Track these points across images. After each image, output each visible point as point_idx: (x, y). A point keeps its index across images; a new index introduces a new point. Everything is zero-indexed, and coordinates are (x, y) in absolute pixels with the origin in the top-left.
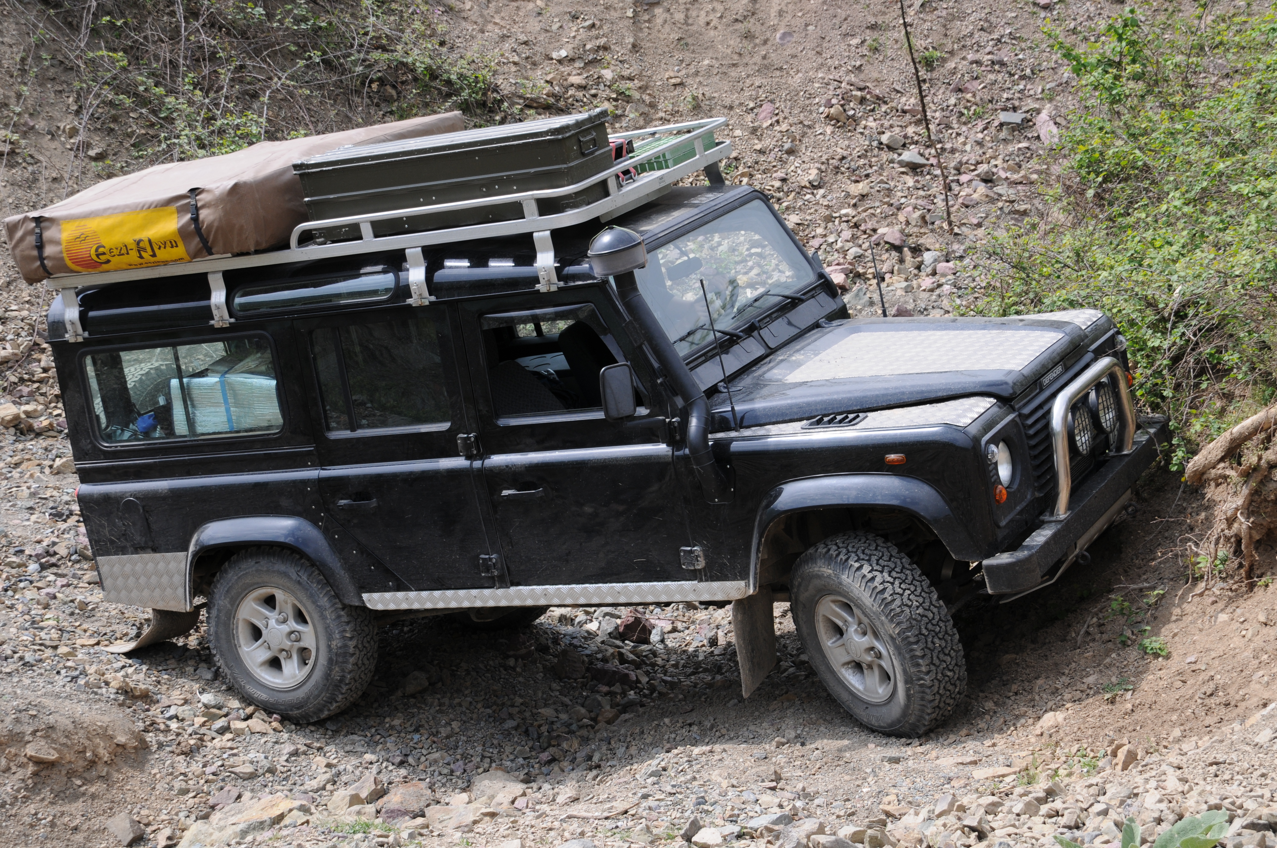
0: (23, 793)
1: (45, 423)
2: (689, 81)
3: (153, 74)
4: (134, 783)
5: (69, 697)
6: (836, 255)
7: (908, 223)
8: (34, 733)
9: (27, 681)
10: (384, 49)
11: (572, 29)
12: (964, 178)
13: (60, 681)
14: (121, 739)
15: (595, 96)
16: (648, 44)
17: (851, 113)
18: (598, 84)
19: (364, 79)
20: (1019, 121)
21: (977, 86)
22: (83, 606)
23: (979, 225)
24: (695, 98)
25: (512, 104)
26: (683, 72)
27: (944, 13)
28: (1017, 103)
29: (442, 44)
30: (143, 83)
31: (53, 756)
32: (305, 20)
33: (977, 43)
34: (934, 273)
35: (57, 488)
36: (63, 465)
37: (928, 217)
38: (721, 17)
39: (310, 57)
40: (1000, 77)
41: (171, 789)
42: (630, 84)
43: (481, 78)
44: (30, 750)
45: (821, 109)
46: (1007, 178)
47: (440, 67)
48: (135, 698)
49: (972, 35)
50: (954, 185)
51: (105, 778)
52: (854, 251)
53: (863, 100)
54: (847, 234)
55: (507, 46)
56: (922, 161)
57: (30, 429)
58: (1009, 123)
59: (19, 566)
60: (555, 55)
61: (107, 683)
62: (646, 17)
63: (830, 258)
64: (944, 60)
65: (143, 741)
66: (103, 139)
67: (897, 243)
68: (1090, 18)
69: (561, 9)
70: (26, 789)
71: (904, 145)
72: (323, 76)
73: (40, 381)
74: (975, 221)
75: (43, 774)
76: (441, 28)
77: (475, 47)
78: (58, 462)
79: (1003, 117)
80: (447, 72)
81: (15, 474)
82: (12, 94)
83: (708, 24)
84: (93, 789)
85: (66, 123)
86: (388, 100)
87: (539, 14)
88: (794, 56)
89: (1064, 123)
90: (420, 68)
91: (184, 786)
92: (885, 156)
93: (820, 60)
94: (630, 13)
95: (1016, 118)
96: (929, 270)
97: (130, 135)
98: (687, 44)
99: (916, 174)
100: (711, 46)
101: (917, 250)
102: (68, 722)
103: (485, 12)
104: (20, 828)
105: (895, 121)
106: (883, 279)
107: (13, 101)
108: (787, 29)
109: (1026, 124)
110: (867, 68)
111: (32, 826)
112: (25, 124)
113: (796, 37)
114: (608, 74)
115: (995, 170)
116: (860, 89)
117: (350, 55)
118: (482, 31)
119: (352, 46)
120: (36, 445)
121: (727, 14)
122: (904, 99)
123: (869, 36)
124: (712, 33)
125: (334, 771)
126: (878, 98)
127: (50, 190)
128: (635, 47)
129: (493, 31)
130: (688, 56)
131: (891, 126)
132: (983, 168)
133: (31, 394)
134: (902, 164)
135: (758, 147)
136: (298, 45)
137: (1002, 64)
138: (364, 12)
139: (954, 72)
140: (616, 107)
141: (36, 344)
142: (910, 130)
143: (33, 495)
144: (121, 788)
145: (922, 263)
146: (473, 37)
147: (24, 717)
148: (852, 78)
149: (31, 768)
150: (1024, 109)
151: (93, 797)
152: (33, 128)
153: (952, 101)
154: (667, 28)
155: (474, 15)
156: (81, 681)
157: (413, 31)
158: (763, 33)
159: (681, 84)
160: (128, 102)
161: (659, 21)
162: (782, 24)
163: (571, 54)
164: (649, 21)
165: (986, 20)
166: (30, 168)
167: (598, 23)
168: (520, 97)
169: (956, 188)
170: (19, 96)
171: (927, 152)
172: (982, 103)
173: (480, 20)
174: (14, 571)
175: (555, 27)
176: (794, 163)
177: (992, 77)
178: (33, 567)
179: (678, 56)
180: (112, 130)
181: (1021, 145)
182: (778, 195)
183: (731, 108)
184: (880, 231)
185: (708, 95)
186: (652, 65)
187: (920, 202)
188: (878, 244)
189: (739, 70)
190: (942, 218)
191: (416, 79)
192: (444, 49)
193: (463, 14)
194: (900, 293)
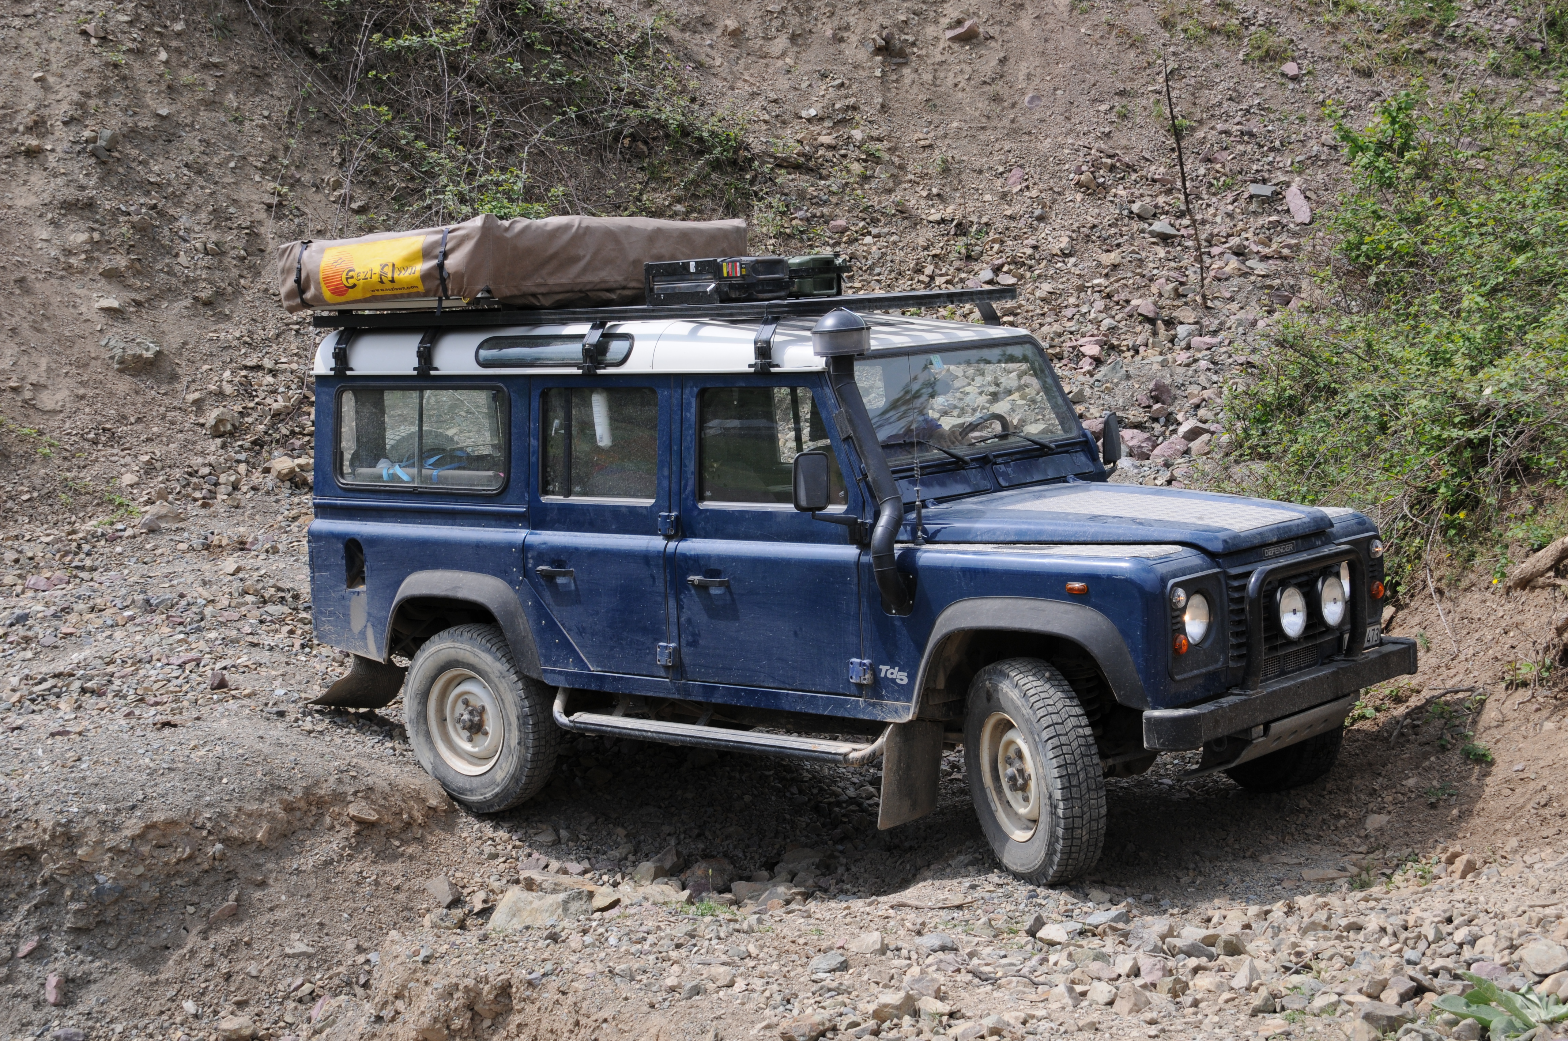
0: (348, 851)
2: (939, 143)
3: (413, 128)
4: (446, 846)
6: (1090, 326)
7: (1161, 295)
8: (355, 793)
10: (637, 105)
11: (821, 88)
12: (1215, 251)
14: (431, 802)
15: (844, 156)
16: (897, 105)
17: (1101, 180)
18: (847, 144)
19: (617, 135)
20: (1269, 194)
21: (1226, 156)
23: (1232, 299)
24: (945, 161)
25: (763, 163)
26: (932, 134)
27: (1193, 81)
28: (1266, 175)
29: (693, 100)
30: (405, 137)
31: (374, 817)
32: (560, 75)
33: (1226, 113)
34: (1188, 347)
37: (1181, 289)
38: (969, 79)
39: (564, 113)
40: (1249, 148)
41: (482, 853)
42: (879, 146)
43: (732, 135)
44: (352, 810)
45: (1071, 176)
46: (1258, 252)
47: (691, 125)
49: (1220, 104)
50: (1205, 257)
51: (420, 840)
52: (1107, 323)
53: (1112, 168)
54: (1100, 304)
55: (757, 103)
56: (1173, 231)
57: (305, 483)
58: (1259, 196)
60: (804, 114)
62: (894, 77)
63: (1083, 329)
64: (1193, 129)
65: (451, 805)
66: (364, 192)
67: (1151, 315)
68: (1338, 91)
69: (810, 67)
70: (350, 848)
71: (1155, 215)
72: (576, 131)
73: (310, 435)
74: (1228, 295)
75: (364, 833)
76: (693, 84)
77: (726, 104)
79: (1253, 189)
80: (698, 129)
82: (280, 146)
83: (956, 85)
84: (410, 850)
85: (330, 176)
86: (640, 156)
87: (789, 72)
88: (1042, 121)
89: (1314, 197)
90: (673, 125)
91: (493, 850)
92: (1135, 225)
93: (1069, 126)
94: (878, 73)
95: (1266, 190)
96: (1183, 344)
97: (391, 189)
98: (935, 106)
99: (1167, 245)
100: (959, 108)
101: (1170, 323)
102: (385, 784)
103: (735, 69)
104: (348, 885)
105: (1145, 190)
106: (1137, 352)
107: (281, 153)
108: (1035, 93)
109: (1277, 197)
110: (1116, 135)
111: (358, 884)
112: (292, 177)
113: (1044, 101)
114: (857, 135)
115: (1246, 243)
116: (1109, 157)
117: (602, 111)
118: (732, 88)
119: (605, 102)
121: (975, 75)
122: (1153, 168)
123: (1118, 102)
124: (960, 95)
126: (1128, 166)
128: (884, 108)
129: (743, 89)
130: (936, 117)
131: (1142, 195)
132: (1234, 241)
133: (302, 447)
134: (1153, 234)
135: (1008, 213)
136: (552, 99)
137: (1251, 135)
138: (617, 68)
139: (1203, 141)
140: (866, 168)
141: (306, 397)
142: (1161, 200)
144: (435, 850)
145: (1175, 336)
146: (723, 94)
147: (346, 777)
148: (1101, 144)
149: (353, 828)
150: (1274, 181)
151: (411, 858)
152: (299, 180)
153: (1202, 171)
154: (915, 89)
155: (724, 72)
157: (665, 88)
158: (1011, 96)
159: (930, 146)
160: (391, 156)
161: (907, 81)
162: (1031, 87)
163: (821, 114)
164: (897, 81)
165: (1235, 90)
166: (296, 221)
167: (847, 82)
168: (771, 156)
169: (1207, 261)
170: (287, 148)
171: (1178, 222)
172: (1233, 174)
173: (729, 77)
175: (804, 85)
176: (1044, 230)
177: (1241, 147)
179: (927, 117)
180: (374, 183)
181: (1272, 219)
182: (1029, 262)
183: (980, 172)
184: (1134, 302)
185: (957, 158)
186: (901, 126)
187: (1172, 273)
188: (1131, 316)
189: (989, 132)
190: (1194, 291)
191: (667, 136)
192: (696, 107)
193: (713, 71)
194: (1156, 367)
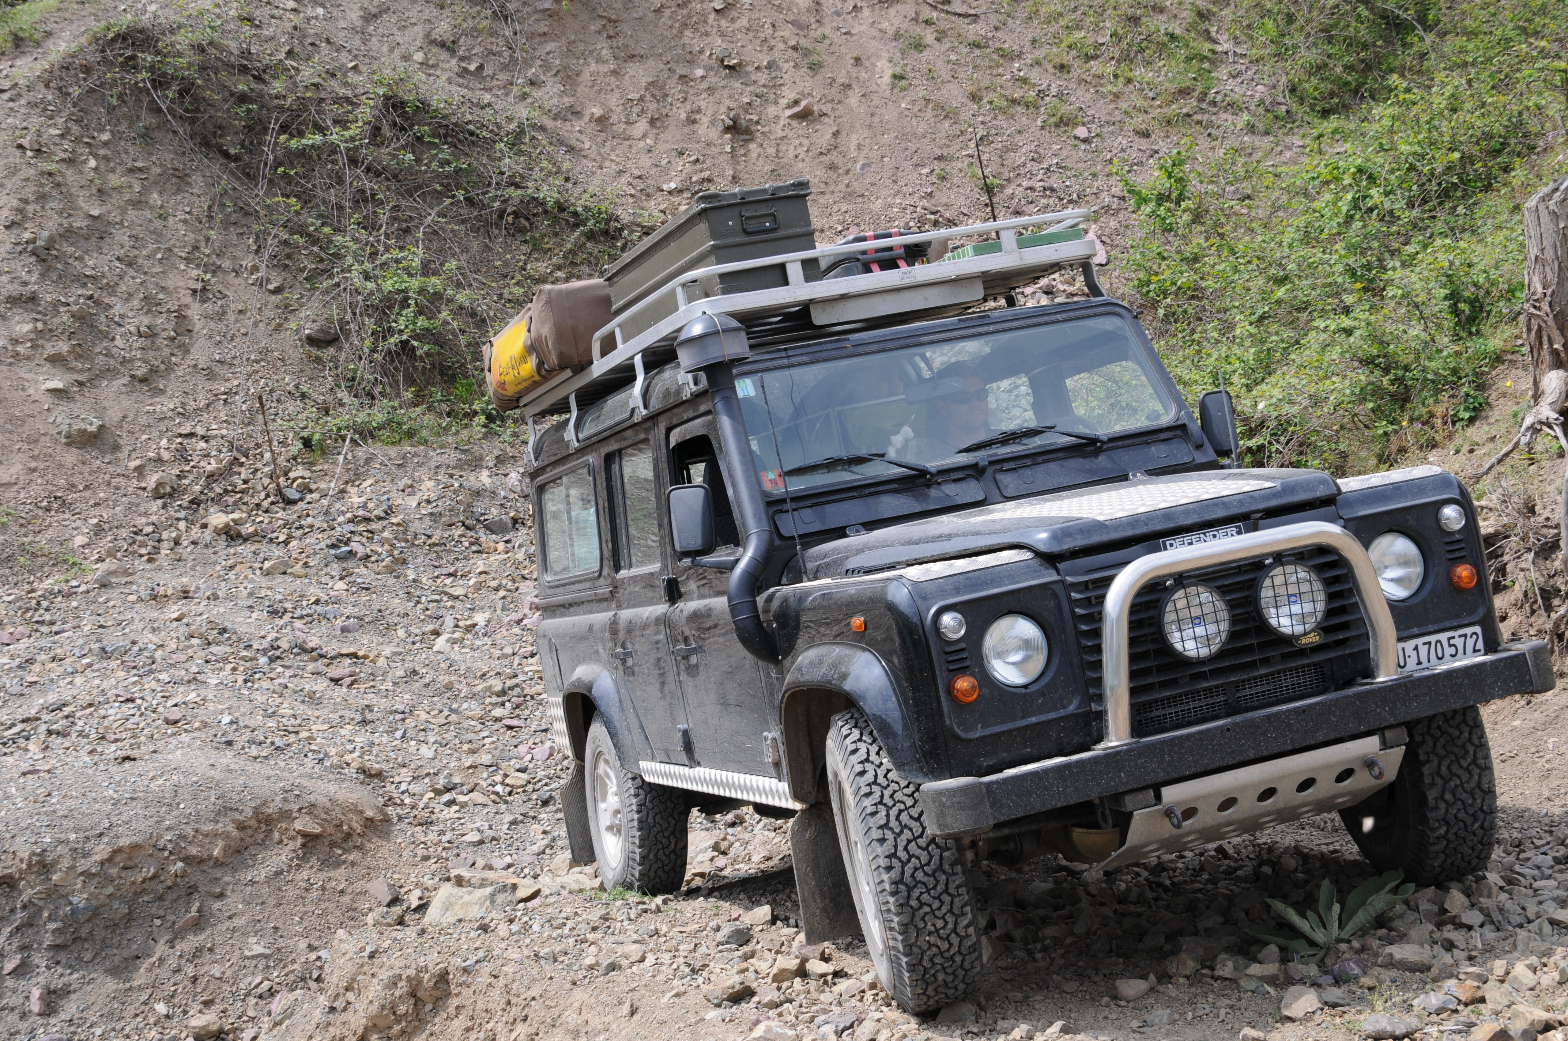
0: (296, 862)
1: (251, 530)
3: (320, 216)
4: (383, 852)
5: (320, 778)
8: (300, 810)
9: (282, 764)
10: (517, 186)
11: (679, 164)
12: (1028, 291)
13: (309, 762)
14: (370, 813)
16: (746, 176)
19: (502, 214)
21: (1032, 209)
22: (312, 695)
25: (632, 232)
27: (1000, 145)
29: (567, 179)
30: (313, 224)
31: (318, 830)
32: (448, 163)
33: (1030, 172)
35: (270, 588)
36: (272, 567)
38: (807, 151)
39: (453, 196)
40: (1051, 201)
41: (415, 856)
43: (603, 209)
44: (298, 825)
46: (1064, 291)
47: (566, 201)
48: (371, 776)
49: (1024, 164)
50: (1020, 297)
51: (360, 848)
53: (936, 223)
55: (623, 180)
57: (239, 535)
59: (251, 659)
60: (665, 187)
61: (348, 764)
62: (742, 152)
64: (1002, 187)
65: (385, 814)
66: (279, 274)
68: (1123, 150)
69: (668, 146)
70: (298, 858)
72: (465, 211)
73: (242, 492)
75: (310, 845)
76: (566, 166)
77: (596, 182)
78: (267, 565)
80: (573, 205)
81: (231, 575)
82: (201, 238)
84: (351, 858)
85: (248, 262)
86: (522, 231)
87: (650, 151)
88: (873, 184)
90: (550, 202)
91: (425, 852)
93: (896, 188)
94: (728, 149)
97: (302, 270)
98: (779, 175)
102: (325, 800)
103: (602, 151)
104: (298, 892)
107: (203, 244)
108: (866, 161)
110: (937, 194)
111: (307, 890)
112: (214, 264)
113: (874, 167)
115: (1054, 283)
116: (933, 213)
117: (487, 192)
118: (601, 168)
119: (490, 184)
120: (244, 550)
121: (813, 148)
123: (937, 166)
124: (800, 165)
125: (550, 837)
126: (949, 221)
127: (237, 321)
129: (611, 168)
132: (1044, 282)
133: (235, 503)
136: (442, 185)
137: (1052, 190)
138: (498, 154)
139: (1012, 197)
141: (236, 459)
143: (251, 594)
144: (373, 856)
146: (593, 173)
147: (290, 796)
148: (925, 203)
149: (300, 841)
151: (353, 864)
152: (220, 267)
154: (761, 161)
155: (593, 154)
156: (327, 763)
157: (542, 170)
158: (845, 164)
160: (301, 241)
161: (754, 155)
162: (861, 156)
163: (680, 186)
164: (745, 155)
165: (1036, 152)
166: (219, 303)
167: (701, 158)
168: (638, 225)
169: (1022, 300)
170: (208, 239)
173: (598, 158)
174: (248, 664)
175: (664, 162)
177: (1044, 201)
178: (263, 660)
180: (287, 266)
191: (546, 212)
192: (570, 185)
193: (583, 153)
